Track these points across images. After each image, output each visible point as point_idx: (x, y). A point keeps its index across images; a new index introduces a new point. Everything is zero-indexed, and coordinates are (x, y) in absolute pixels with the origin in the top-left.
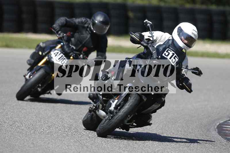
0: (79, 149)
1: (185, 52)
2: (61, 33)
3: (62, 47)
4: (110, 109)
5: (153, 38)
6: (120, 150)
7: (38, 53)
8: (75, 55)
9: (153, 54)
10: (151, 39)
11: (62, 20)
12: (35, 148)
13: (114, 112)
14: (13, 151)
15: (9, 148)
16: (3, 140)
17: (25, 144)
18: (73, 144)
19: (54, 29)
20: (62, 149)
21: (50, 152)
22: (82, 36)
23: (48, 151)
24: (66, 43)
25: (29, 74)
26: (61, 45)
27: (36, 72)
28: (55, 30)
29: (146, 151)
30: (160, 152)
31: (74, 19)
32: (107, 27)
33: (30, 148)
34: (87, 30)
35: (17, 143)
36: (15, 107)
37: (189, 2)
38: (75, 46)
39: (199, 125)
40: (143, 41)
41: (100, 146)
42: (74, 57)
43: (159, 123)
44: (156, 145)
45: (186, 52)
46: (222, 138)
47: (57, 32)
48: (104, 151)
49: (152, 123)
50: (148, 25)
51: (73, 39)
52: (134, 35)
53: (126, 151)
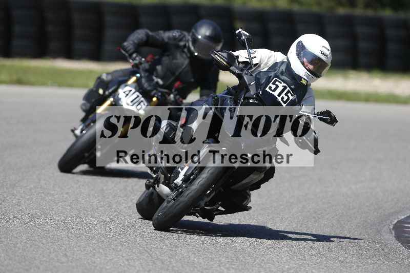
0: (149, 265)
1: (306, 84)
2: (137, 56)
3: (138, 81)
6: (222, 268)
7: (97, 91)
8: (161, 96)
9: (249, 87)
12: (70, 264)
14: (31, 268)
15: (24, 264)
16: (13, 249)
17: (52, 256)
18: (138, 257)
19: (125, 50)
21: (96, 271)
22: (175, 61)
23: (93, 268)
25: (81, 127)
26: (137, 77)
27: (92, 124)
28: (127, 52)
29: (268, 270)
30: (292, 271)
31: (161, 32)
32: (218, 45)
33: (62, 263)
34: (184, 52)
35: (37, 256)
37: (341, 4)
38: (162, 79)
39: (362, 223)
40: (234, 66)
41: (186, 260)
42: (159, 97)
44: (284, 259)
46: (402, 247)
47: (130, 55)
48: (192, 270)
51: (159, 68)
53: (231, 269)
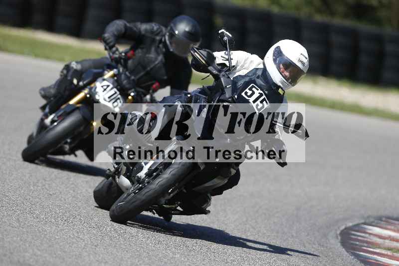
1: (282, 94)
4: (139, 175)
5: (230, 63)
7: (72, 81)
9: (225, 90)
10: (227, 63)
13: (144, 181)
25: (52, 116)
34: (159, 47)
45: (284, 93)
49: (210, 210)
50: (226, 38)
52: (198, 53)
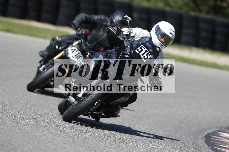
2: (80, 30)
4: (79, 95)
7: (55, 47)
9: (127, 48)
11: (82, 16)
19: (74, 25)
20: (48, 138)
24: (83, 41)
26: (79, 42)
27: (50, 66)
34: (105, 28)
36: (8, 91)
40: (120, 35)
43: (148, 124)
45: (159, 51)
46: (208, 148)
50: (128, 20)
52: (112, 28)
